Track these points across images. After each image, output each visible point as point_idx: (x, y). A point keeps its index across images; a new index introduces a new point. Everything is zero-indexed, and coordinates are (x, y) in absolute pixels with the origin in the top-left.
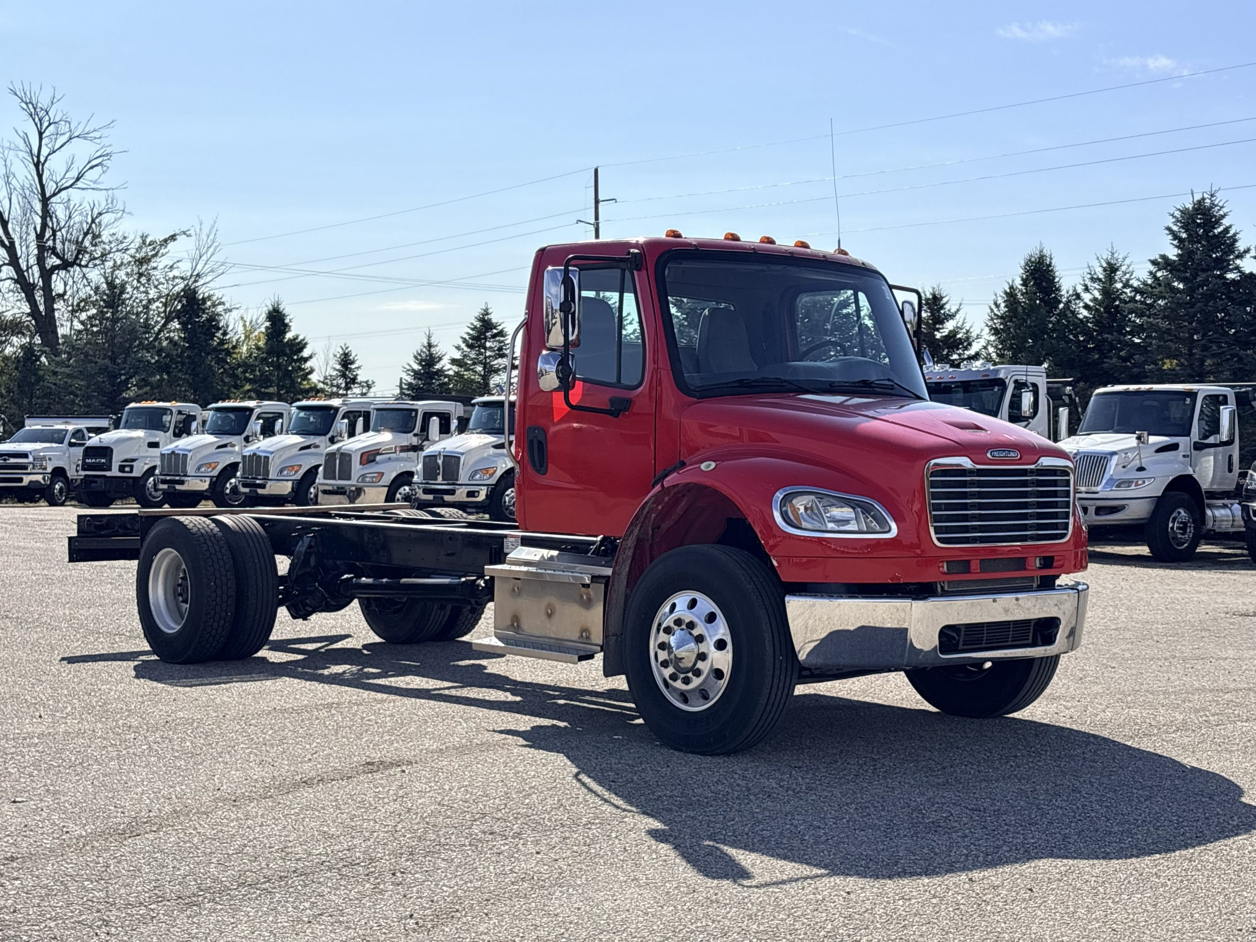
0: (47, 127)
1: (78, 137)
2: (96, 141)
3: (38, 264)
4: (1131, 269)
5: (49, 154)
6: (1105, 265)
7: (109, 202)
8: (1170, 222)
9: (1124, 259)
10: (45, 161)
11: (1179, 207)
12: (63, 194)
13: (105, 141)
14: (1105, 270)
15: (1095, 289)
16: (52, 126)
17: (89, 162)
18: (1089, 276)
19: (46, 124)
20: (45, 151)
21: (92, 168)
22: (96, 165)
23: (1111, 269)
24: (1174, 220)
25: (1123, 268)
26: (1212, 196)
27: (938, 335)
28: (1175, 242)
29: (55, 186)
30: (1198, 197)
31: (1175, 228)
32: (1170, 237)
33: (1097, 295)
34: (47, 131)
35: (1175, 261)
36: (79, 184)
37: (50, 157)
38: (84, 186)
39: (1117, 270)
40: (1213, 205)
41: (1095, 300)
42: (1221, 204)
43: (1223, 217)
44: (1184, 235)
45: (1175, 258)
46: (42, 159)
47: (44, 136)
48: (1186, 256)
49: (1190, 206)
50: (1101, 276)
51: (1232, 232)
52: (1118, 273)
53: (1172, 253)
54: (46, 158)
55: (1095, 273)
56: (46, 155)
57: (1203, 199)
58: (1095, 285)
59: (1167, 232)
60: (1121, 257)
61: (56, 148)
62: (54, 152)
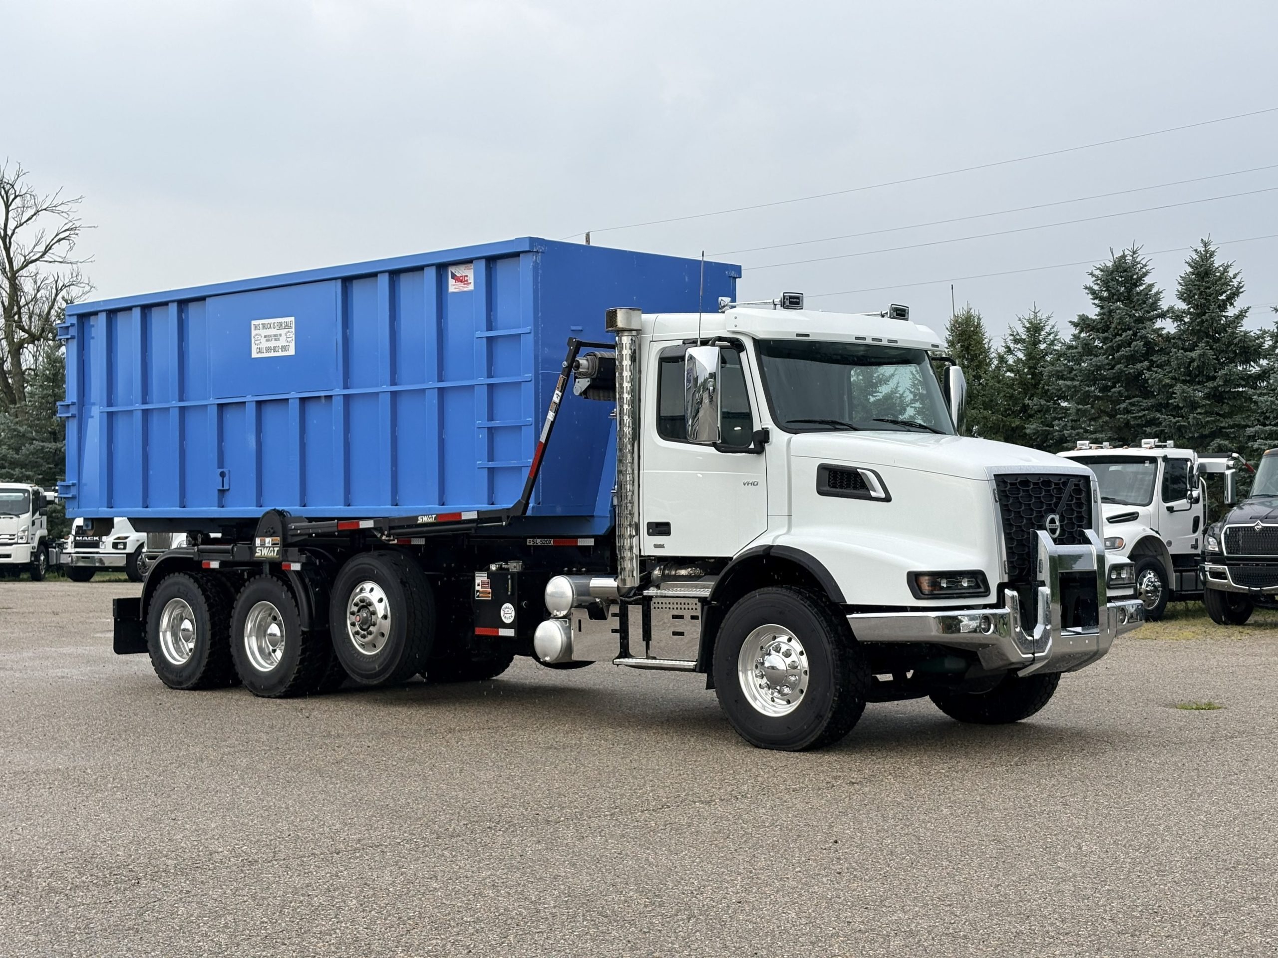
0: (13, 200)
1: (45, 209)
2: (64, 214)
3: (6, 338)
4: (1055, 329)
5: (16, 228)
6: (1028, 325)
7: (74, 275)
8: (1090, 282)
9: (1048, 318)
10: (13, 234)
11: (1098, 266)
12: (32, 267)
13: (72, 216)
14: (1028, 329)
15: (1019, 350)
16: (18, 198)
17: (57, 235)
18: (1011, 338)
19: (12, 197)
20: (12, 225)
21: (59, 241)
22: (64, 239)
23: (1035, 329)
24: (1094, 279)
25: (1047, 329)
26: (1134, 253)
27: (872, 399)
28: (1096, 301)
29: (23, 259)
30: (1118, 254)
31: (1096, 288)
32: (1091, 296)
33: (1021, 355)
34: (13, 203)
35: (1094, 321)
36: (46, 258)
37: (17, 230)
38: (51, 260)
39: (1042, 329)
40: (1135, 263)
41: (1019, 360)
42: (1144, 262)
43: (1145, 274)
44: (1105, 294)
45: (1095, 317)
46: (9, 232)
47: (10, 209)
48: (1107, 314)
49: (1110, 264)
50: (1024, 337)
51: (1154, 291)
52: (1043, 333)
53: (1093, 312)
54: (14, 230)
55: (1018, 334)
56: (13, 228)
57: (1124, 256)
58: (1019, 346)
59: (1087, 291)
60: (1044, 317)
61: (23, 221)
62: (21, 225)
